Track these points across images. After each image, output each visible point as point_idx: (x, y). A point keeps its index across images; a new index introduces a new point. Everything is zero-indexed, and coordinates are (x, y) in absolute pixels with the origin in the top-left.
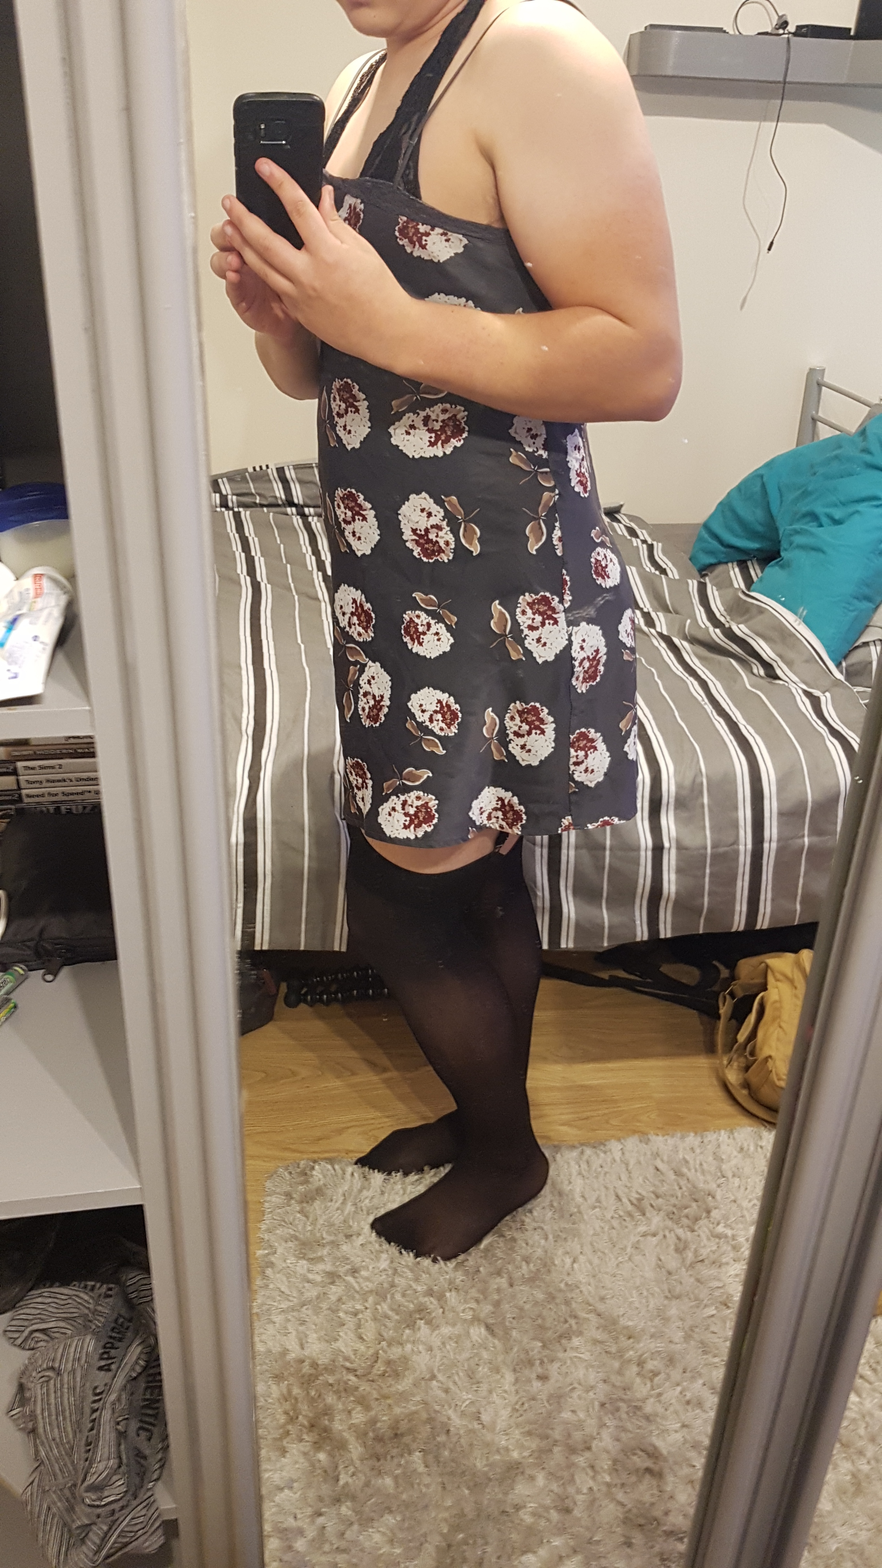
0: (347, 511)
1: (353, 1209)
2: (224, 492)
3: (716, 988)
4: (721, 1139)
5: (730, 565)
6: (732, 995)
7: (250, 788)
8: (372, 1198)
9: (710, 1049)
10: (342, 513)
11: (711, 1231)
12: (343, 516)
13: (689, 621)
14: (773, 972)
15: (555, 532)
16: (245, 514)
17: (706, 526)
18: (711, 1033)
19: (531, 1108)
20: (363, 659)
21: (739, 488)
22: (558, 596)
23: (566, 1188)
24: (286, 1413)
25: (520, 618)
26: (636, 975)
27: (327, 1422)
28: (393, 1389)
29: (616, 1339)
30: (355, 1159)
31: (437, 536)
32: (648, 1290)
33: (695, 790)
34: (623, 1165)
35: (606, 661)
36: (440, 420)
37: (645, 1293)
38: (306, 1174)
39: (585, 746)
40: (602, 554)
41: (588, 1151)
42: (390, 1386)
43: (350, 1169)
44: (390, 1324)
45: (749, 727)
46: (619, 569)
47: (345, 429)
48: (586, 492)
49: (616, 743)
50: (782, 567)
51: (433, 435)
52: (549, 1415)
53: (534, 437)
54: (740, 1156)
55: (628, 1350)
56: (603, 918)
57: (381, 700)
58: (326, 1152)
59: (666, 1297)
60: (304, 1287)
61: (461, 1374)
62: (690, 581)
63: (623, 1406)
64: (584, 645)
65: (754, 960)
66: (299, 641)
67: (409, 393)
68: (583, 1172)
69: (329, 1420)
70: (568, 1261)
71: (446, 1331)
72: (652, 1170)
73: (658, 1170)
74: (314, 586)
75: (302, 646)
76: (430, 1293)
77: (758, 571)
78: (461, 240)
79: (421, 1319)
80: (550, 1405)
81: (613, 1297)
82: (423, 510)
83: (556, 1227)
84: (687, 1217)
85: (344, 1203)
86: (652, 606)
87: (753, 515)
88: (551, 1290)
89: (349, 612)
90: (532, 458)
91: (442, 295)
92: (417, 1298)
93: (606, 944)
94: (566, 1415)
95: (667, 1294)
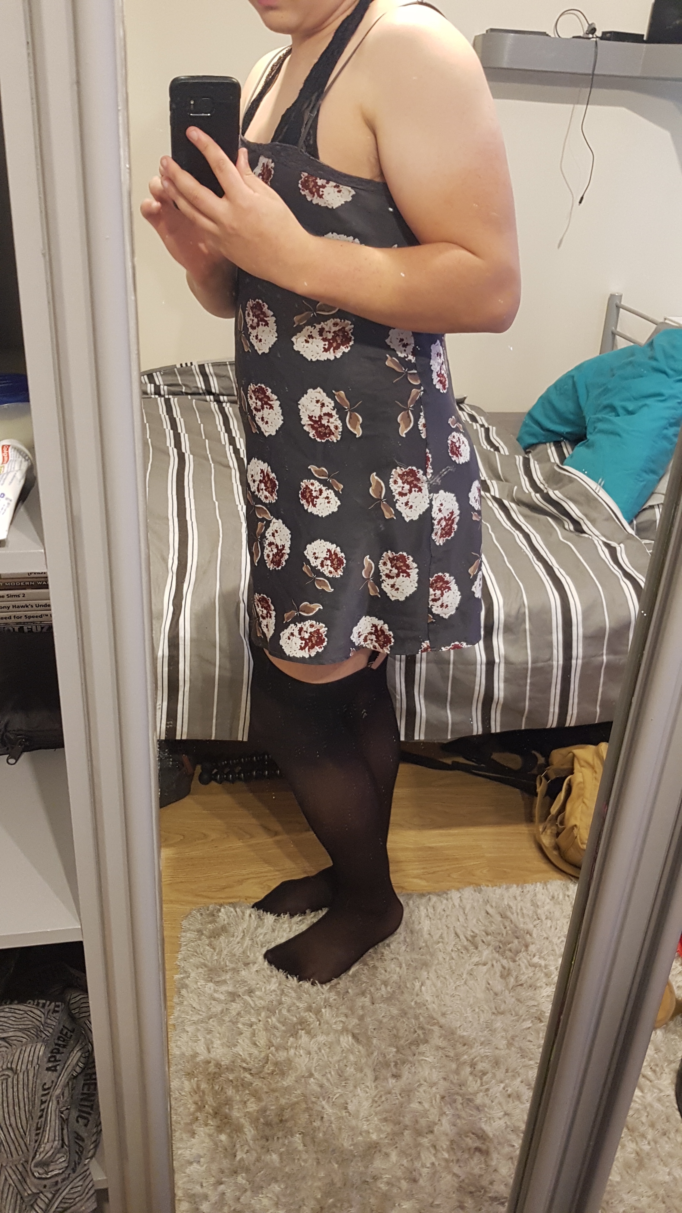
0: (258, 401)
1: (250, 943)
2: (158, 383)
3: (535, 771)
4: (537, 889)
5: (548, 444)
6: (547, 777)
7: (174, 613)
8: (265, 934)
9: (530, 819)
10: (253, 402)
11: (528, 962)
12: (254, 405)
13: (516, 487)
14: (578, 759)
15: (420, 420)
16: (174, 401)
17: (530, 414)
18: (530, 806)
19: (390, 865)
20: (269, 516)
21: (555, 386)
22: (422, 470)
23: (417, 927)
24: (196, 1103)
25: (393, 487)
26: (473, 761)
27: (227, 1111)
28: (280, 1084)
29: (454, 1046)
30: (252, 904)
31: (328, 422)
32: (479, 1007)
33: (520, 618)
34: (461, 911)
35: (459, 520)
36: (332, 331)
37: (477, 1010)
38: (213, 915)
39: (441, 586)
40: (456, 437)
41: (434, 899)
42: (278, 1082)
43: (248, 912)
44: (278, 1034)
45: (561, 570)
46: (469, 449)
47: (257, 338)
48: (445, 389)
49: (465, 584)
50: (588, 447)
51: (327, 343)
52: (401, 1105)
53: (405, 346)
54: (552, 902)
55: (463, 1055)
56: (447, 717)
57: (283, 549)
58: (230, 898)
59: (494, 1013)
60: (211, 1004)
61: (333, 1073)
62: (517, 457)
63: (459, 1099)
64: (442, 508)
65: (563, 751)
66: (214, 499)
67: (307, 311)
68: (430, 916)
69: (229, 1109)
70: (417, 984)
71: (322, 1039)
72: (483, 913)
73: (488, 913)
74: (227, 457)
75: (217, 503)
76: (309, 1009)
77: (570, 449)
78: (350, 192)
79: (302, 1030)
80: (402, 1097)
81: (452, 1013)
82: (317, 402)
83: (408, 958)
84: (510, 950)
85: (243, 937)
86: (488, 476)
87: (566, 406)
88: (404, 1007)
89: (258, 480)
90: (403, 362)
91: (335, 234)
92: (299, 1013)
93: (449, 737)
94: (414, 1105)
95: (494, 1011)
